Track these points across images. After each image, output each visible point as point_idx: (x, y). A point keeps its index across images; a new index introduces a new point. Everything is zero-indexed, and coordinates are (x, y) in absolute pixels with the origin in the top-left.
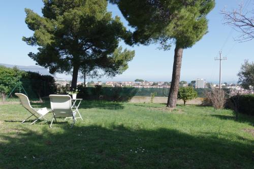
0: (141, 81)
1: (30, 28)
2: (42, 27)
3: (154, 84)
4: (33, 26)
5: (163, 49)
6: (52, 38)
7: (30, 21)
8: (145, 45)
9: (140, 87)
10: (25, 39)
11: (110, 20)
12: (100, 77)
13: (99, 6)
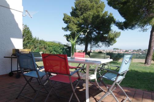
0: (117, 49)
1: (65, 23)
2: (72, 22)
3: (126, 51)
4: (67, 22)
5: (142, 31)
6: (77, 28)
7: (66, 19)
8: (132, 30)
9: (116, 53)
10: (63, 29)
11: (107, 15)
12: (100, 47)
13: (101, 8)
